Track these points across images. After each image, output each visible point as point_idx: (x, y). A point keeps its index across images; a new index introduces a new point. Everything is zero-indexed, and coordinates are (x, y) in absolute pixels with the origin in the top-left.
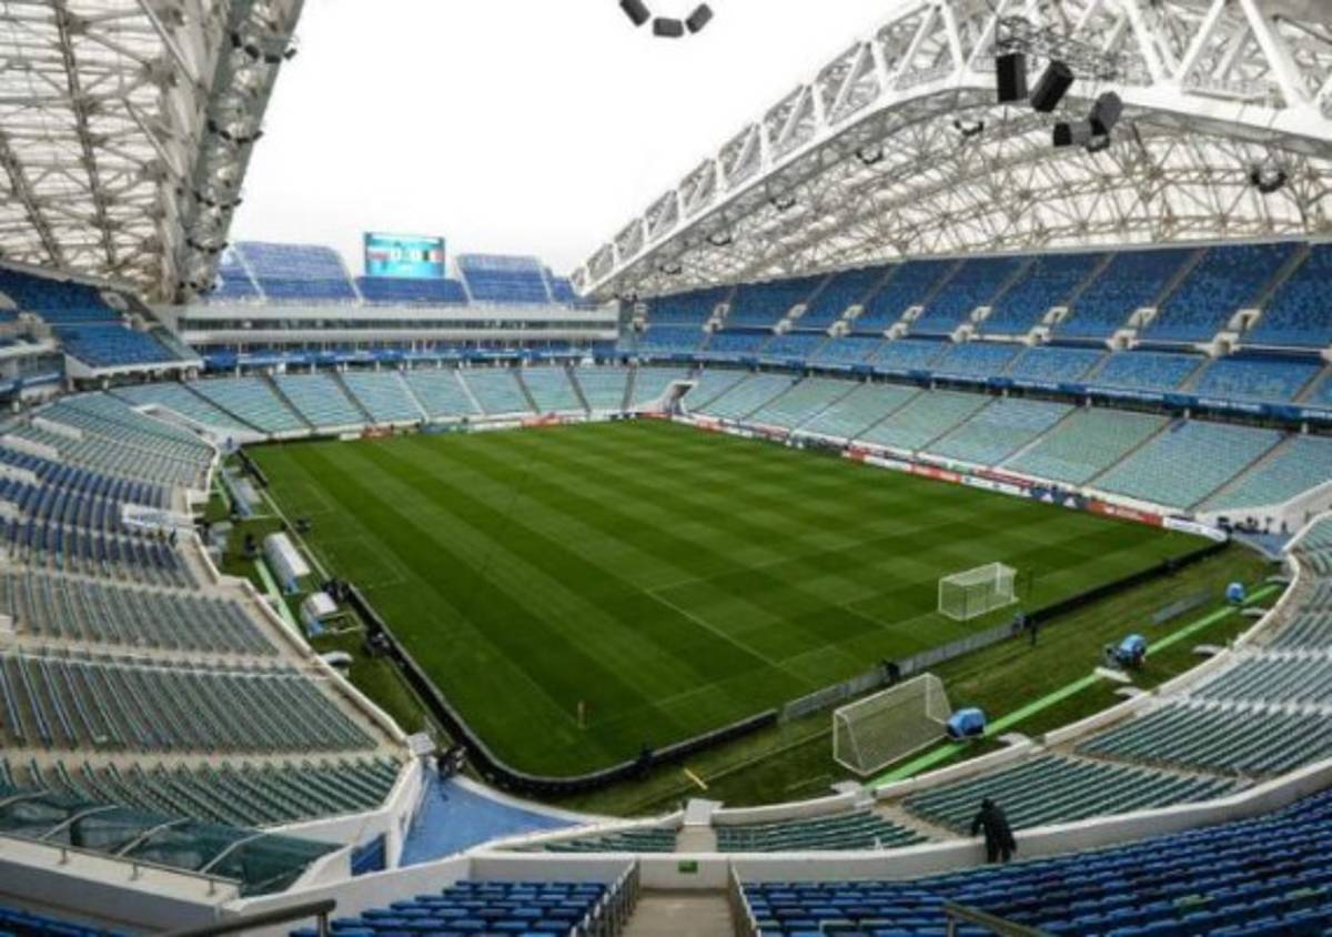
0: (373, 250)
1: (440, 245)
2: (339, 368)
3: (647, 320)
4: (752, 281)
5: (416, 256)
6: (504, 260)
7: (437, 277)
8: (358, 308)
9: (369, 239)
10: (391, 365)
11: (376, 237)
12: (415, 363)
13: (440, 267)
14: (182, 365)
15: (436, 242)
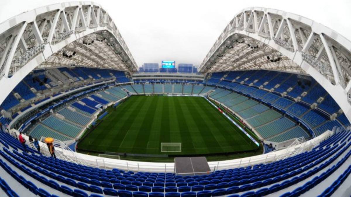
0: (163, 63)
1: (174, 62)
2: (154, 83)
3: (211, 77)
4: (233, 71)
5: (170, 64)
6: (187, 64)
7: (173, 68)
8: (158, 73)
9: (163, 62)
10: (162, 83)
11: (164, 61)
12: (167, 83)
13: (174, 66)
14: (131, 83)
15: (173, 62)
